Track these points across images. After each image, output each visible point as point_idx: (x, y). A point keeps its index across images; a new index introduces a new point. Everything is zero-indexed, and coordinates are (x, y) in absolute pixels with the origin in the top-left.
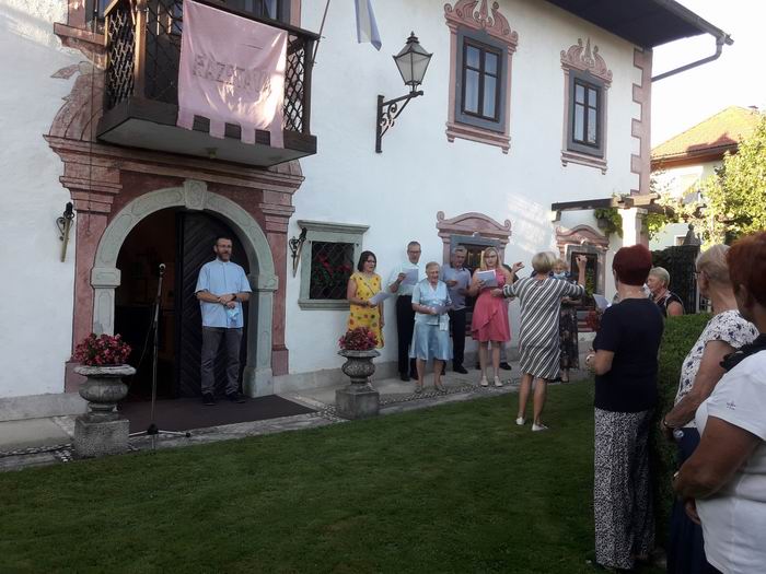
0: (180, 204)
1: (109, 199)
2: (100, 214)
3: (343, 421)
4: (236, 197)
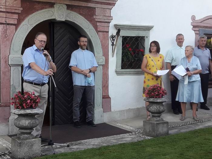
0: (52, 18)
1: (16, 16)
2: (12, 24)
3: (149, 138)
4: (81, 12)
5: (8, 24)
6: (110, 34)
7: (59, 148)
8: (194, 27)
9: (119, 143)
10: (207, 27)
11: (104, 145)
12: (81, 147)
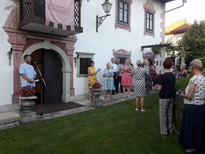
0: (43, 48)
1: (23, 47)
2: (20, 51)
3: (94, 108)
4: (59, 45)
5: (18, 51)
6: (74, 57)
7: (47, 116)
8: (114, 54)
9: (79, 112)
10: (119, 54)
11: (71, 113)
12: (58, 115)
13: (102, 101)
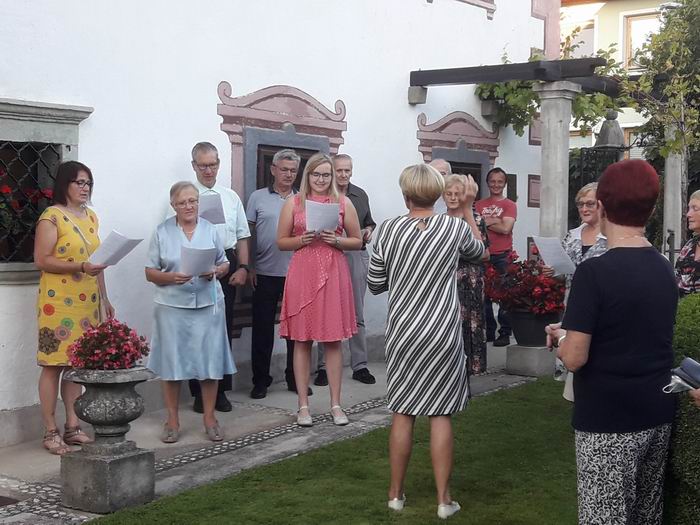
8: (228, 120)
10: (267, 124)
13: (149, 456)
